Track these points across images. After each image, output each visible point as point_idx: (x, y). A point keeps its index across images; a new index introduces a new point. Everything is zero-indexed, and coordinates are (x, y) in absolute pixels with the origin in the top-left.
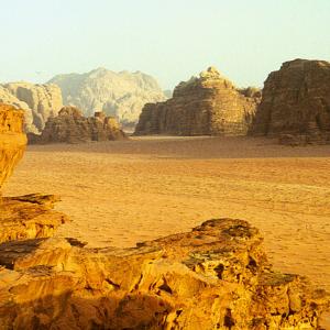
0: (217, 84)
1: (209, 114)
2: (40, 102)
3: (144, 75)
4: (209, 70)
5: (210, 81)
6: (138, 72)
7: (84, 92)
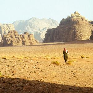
0: (78, 19)
1: (75, 32)
2: (5, 31)
3: (52, 20)
4: (75, 13)
5: (75, 17)
6: (50, 19)
7: (26, 28)
